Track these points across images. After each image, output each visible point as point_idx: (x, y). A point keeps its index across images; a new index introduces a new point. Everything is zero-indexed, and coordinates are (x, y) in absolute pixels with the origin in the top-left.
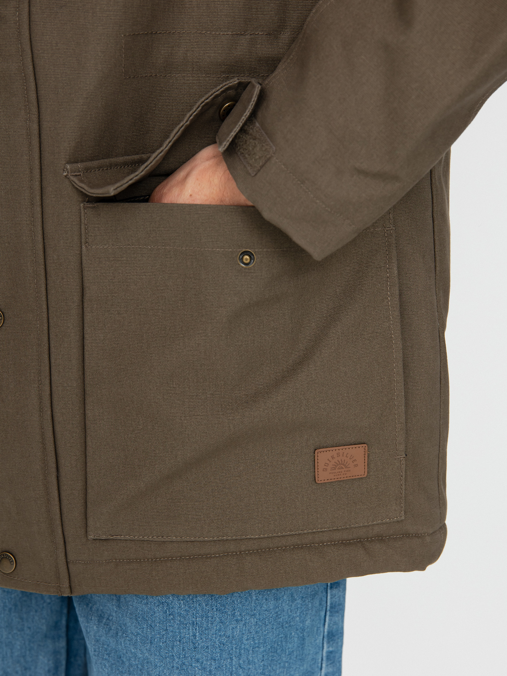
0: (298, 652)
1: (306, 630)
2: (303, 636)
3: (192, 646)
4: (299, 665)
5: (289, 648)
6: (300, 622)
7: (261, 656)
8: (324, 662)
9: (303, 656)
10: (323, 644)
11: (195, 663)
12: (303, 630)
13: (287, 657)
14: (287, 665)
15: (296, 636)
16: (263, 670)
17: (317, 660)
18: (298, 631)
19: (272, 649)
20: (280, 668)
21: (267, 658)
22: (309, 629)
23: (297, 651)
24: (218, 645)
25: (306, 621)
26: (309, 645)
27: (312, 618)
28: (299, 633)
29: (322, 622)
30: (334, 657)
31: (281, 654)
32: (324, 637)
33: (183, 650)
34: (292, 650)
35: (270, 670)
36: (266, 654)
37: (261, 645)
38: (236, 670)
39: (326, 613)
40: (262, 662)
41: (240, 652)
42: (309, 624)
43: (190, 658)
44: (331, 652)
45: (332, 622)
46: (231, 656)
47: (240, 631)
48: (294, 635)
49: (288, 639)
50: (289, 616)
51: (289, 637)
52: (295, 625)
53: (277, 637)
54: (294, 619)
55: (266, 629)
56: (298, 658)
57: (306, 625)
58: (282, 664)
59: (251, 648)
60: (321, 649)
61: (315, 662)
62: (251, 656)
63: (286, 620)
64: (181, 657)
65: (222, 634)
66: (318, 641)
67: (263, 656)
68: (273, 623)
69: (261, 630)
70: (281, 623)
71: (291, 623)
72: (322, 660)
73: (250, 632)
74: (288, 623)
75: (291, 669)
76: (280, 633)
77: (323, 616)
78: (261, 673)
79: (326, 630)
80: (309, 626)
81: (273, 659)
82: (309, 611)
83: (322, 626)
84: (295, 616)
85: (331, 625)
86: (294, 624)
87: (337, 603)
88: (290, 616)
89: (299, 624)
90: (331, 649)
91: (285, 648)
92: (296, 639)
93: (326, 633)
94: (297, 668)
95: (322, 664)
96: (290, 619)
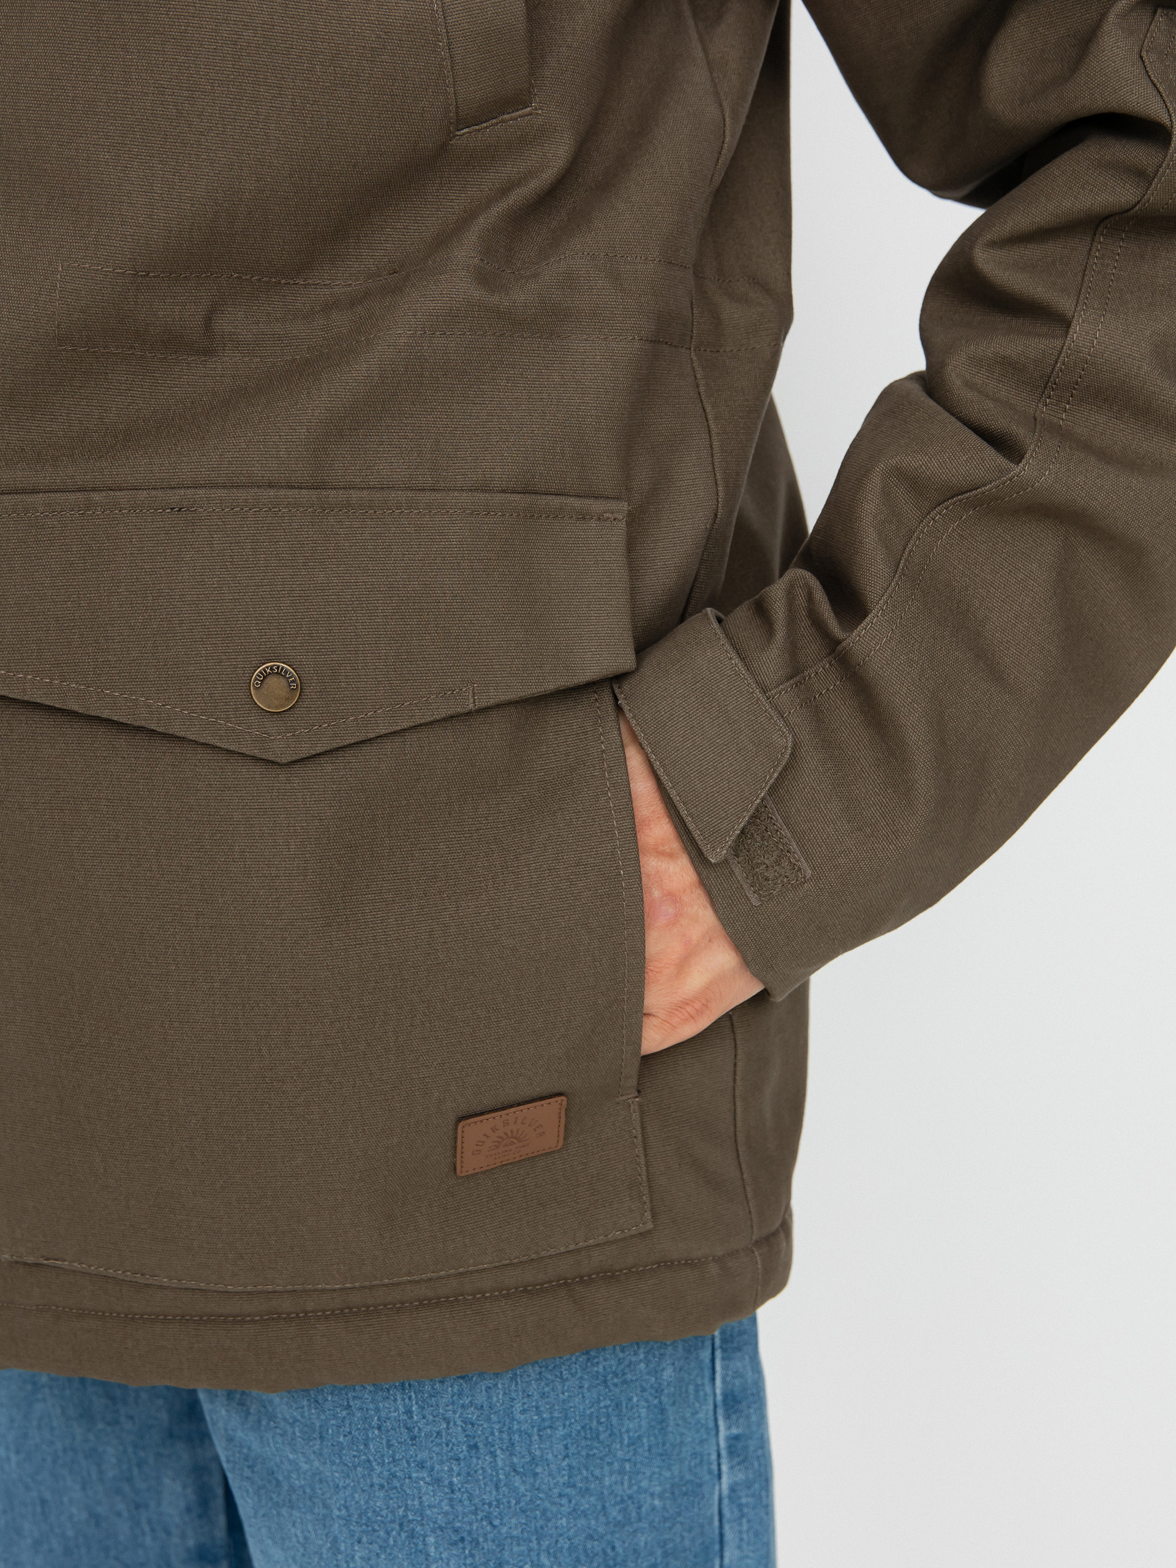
0: (652, 1438)
1: (666, 1391)
2: (660, 1403)
3: (405, 1436)
4: (658, 1467)
5: (628, 1431)
6: (649, 1373)
7: (561, 1447)
8: (724, 1461)
9: (665, 1447)
10: (716, 1420)
11: (417, 1471)
12: (659, 1391)
13: (626, 1449)
14: (630, 1468)
15: (643, 1403)
16: (570, 1477)
17: (705, 1458)
18: (646, 1394)
19: (585, 1432)
20: (611, 1473)
21: (576, 1451)
22: (672, 1389)
23: (649, 1436)
24: (462, 1426)
25: (663, 1369)
26: (680, 1422)
27: (676, 1363)
28: (651, 1399)
29: (707, 1373)
30: (746, 1448)
31: (612, 1443)
32: (715, 1407)
33: (389, 1446)
34: (636, 1435)
35: (587, 1478)
36: (572, 1444)
37: (558, 1423)
38: (506, 1477)
39: (713, 1353)
40: (564, 1460)
41: (511, 1439)
42: (671, 1376)
43: (404, 1462)
44: (737, 1438)
45: (730, 1373)
46: (492, 1449)
47: (505, 1393)
48: (638, 1401)
49: (624, 1410)
50: (619, 1360)
51: (627, 1407)
52: (636, 1380)
53: (595, 1405)
54: (632, 1367)
55: (566, 1388)
56: (654, 1451)
57: (663, 1380)
58: (616, 1464)
59: (535, 1429)
60: (713, 1432)
61: (701, 1461)
62: (537, 1446)
63: (614, 1368)
64: (387, 1461)
65: (467, 1402)
66: (701, 1415)
67: (566, 1447)
68: (579, 1374)
69: (553, 1389)
70: (602, 1376)
71: (625, 1377)
72: (719, 1456)
73: (529, 1396)
74: (620, 1375)
75: (640, 1476)
76: (602, 1398)
77: (707, 1361)
78: (564, 1484)
79: (718, 1391)
80: (671, 1381)
81: (591, 1453)
82: (666, 1349)
83: (707, 1381)
84: (636, 1361)
85: (728, 1379)
86: (634, 1378)
87: (736, 1330)
88: (621, 1361)
89: (647, 1377)
90: (735, 1431)
91: (620, 1430)
92: (645, 1410)
93: (719, 1398)
94: (654, 1473)
95: (719, 1465)
96: (622, 1367)
